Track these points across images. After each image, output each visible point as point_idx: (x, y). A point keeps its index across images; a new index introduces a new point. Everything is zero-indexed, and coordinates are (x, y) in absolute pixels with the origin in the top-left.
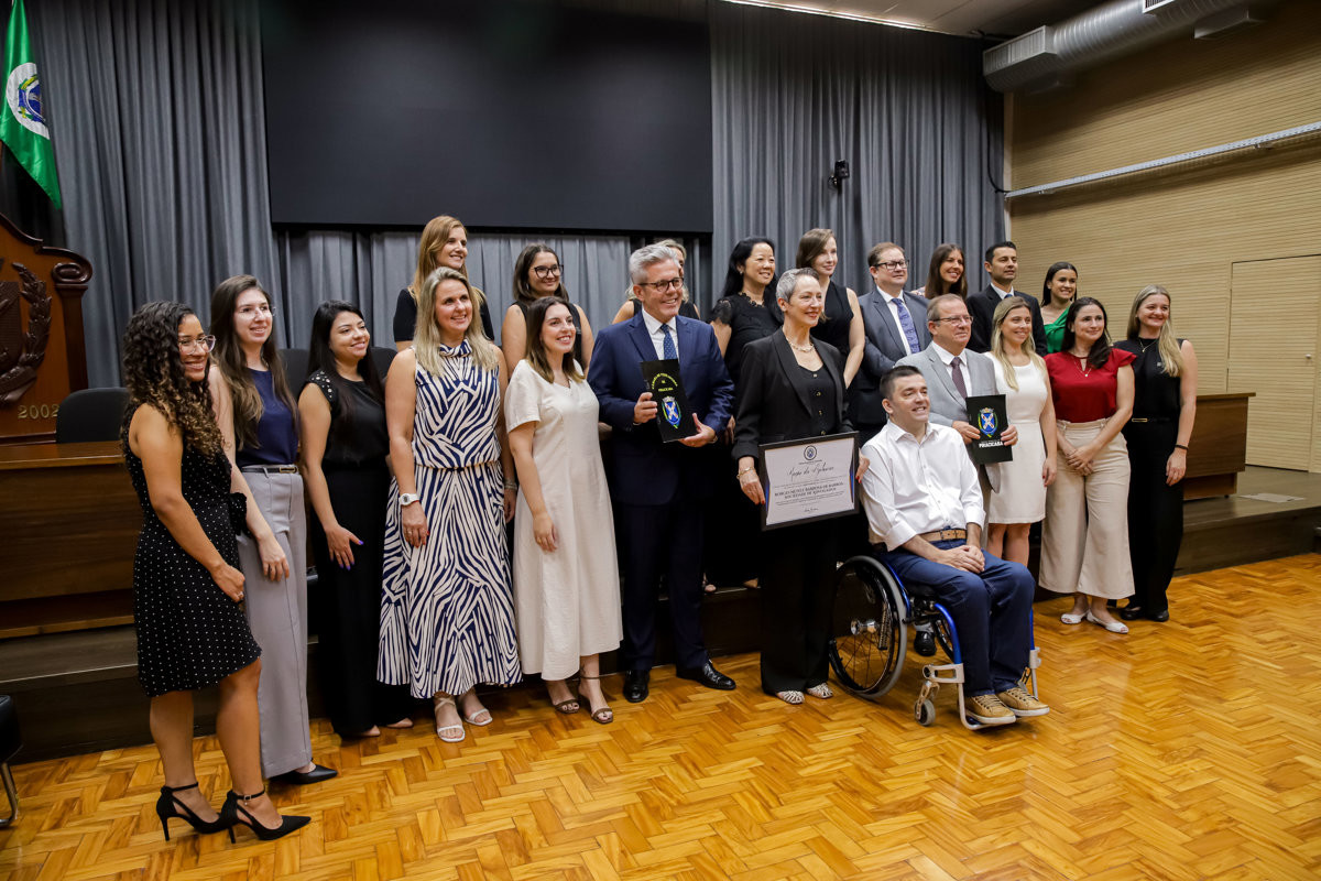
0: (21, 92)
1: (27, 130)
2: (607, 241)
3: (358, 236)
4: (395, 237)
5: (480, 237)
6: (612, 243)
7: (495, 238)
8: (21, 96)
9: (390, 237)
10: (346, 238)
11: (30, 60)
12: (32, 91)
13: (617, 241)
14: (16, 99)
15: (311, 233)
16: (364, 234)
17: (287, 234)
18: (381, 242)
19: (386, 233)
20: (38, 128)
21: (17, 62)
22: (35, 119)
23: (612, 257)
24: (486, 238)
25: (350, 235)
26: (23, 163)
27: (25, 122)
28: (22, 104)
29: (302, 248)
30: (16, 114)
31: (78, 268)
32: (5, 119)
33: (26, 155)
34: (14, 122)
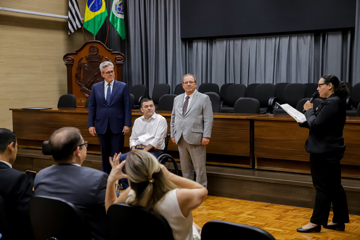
0: (116, 6)
1: (116, 17)
2: (303, 36)
3: (209, 40)
4: (220, 41)
5: (249, 39)
6: (305, 37)
7: (255, 38)
8: (116, 7)
9: (218, 41)
10: (204, 42)
12: (118, 5)
13: (307, 36)
14: (114, 8)
15: (194, 41)
16: (210, 40)
17: (187, 41)
18: (215, 43)
19: (217, 39)
20: (120, 16)
22: (119, 13)
23: (305, 44)
24: (252, 39)
25: (206, 40)
26: (115, 27)
27: (116, 15)
28: (116, 9)
29: (191, 47)
30: (114, 13)
31: (121, 58)
32: (111, 15)
33: (116, 24)
34: (113, 15)
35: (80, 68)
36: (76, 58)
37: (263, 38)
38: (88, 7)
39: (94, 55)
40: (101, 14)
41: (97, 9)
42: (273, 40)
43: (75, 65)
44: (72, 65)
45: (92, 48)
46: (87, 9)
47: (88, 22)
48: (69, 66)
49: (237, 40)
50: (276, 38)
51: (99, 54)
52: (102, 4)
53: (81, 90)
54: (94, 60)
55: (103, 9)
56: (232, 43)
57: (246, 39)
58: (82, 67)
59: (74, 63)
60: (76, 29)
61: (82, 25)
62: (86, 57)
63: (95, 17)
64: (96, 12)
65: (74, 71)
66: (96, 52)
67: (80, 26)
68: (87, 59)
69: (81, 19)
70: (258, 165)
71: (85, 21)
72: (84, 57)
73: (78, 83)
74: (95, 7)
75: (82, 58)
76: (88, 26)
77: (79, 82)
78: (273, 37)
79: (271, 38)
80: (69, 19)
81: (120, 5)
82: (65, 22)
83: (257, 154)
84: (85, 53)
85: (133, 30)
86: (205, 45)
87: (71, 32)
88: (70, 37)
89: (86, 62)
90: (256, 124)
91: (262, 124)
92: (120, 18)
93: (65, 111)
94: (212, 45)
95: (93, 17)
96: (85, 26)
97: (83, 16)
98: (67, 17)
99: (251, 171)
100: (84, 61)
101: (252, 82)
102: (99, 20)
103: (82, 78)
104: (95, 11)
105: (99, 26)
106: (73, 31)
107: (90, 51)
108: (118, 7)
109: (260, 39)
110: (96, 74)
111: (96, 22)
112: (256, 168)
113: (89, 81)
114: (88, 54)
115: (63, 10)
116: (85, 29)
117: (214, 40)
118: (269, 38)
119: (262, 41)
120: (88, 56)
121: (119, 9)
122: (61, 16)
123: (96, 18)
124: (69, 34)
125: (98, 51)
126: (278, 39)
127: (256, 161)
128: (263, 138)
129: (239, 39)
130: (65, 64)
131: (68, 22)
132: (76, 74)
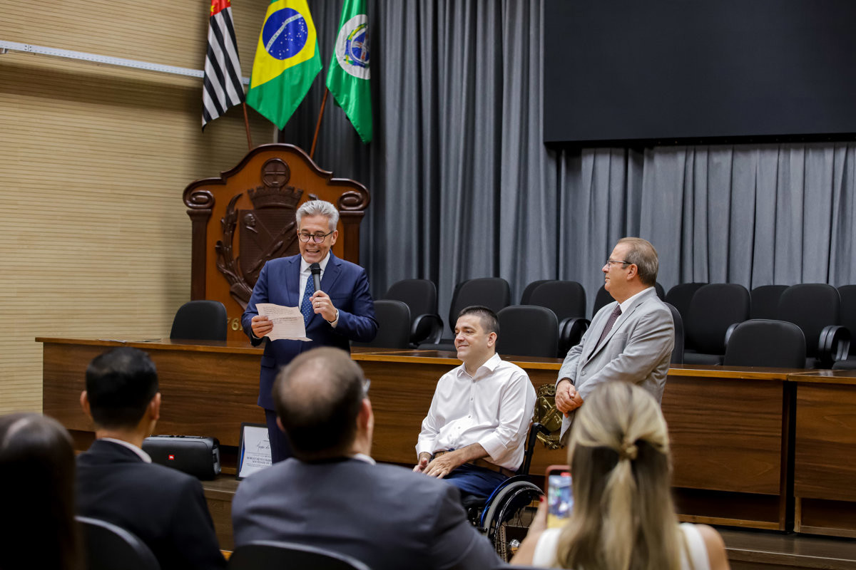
0: (348, 41)
1: (348, 75)
3: (630, 151)
4: (666, 152)
5: (755, 149)
7: (773, 149)
8: (347, 46)
9: (660, 152)
10: (618, 155)
11: (360, 12)
12: (355, 40)
14: (342, 49)
15: (584, 151)
16: (636, 149)
17: (563, 152)
18: (651, 158)
19: (658, 148)
20: (360, 73)
21: (348, 18)
22: (355, 63)
24: (763, 149)
25: (622, 151)
26: (342, 103)
27: (347, 68)
28: (347, 52)
29: (574, 169)
30: (341, 63)
31: (357, 196)
32: (332, 68)
33: (345, 96)
34: (339, 69)
35: (231, 224)
36: (222, 196)
37: (797, 149)
38: (265, 44)
39: (274, 186)
40: (303, 65)
41: (291, 51)
42: (829, 155)
43: (219, 216)
44: (210, 215)
45: (271, 167)
46: (262, 51)
47: (261, 87)
48: (200, 219)
49: (717, 151)
50: (836, 149)
51: (290, 185)
52: (305, 36)
53: (232, 293)
54: (273, 203)
55: (310, 49)
56: (701, 159)
57: (746, 151)
58: (238, 223)
59: (215, 209)
60: (225, 108)
61: (243, 97)
62: (250, 192)
63: (283, 75)
64: (287, 60)
65: (214, 234)
66: (282, 179)
67: (236, 101)
68: (254, 198)
69: (242, 80)
70: (803, 523)
71: (255, 84)
72: (244, 192)
73: (222, 272)
74: (286, 45)
75: (240, 196)
76: (260, 100)
77: (227, 267)
78: (829, 147)
79: (822, 149)
80: (205, 80)
81: (360, 39)
82: (193, 88)
83: (803, 487)
84: (250, 180)
85: (397, 114)
86: (618, 165)
87: (209, 118)
88: (205, 133)
89: (252, 208)
90: (801, 395)
91: (819, 395)
92: (359, 79)
93: (201, 348)
94: (639, 165)
95: (277, 73)
96: (251, 101)
97: (248, 72)
98: (200, 74)
99: (781, 541)
100: (245, 205)
101: (762, 280)
102: (296, 82)
103: (236, 255)
104: (285, 56)
105: (293, 102)
106: (214, 115)
107: (264, 175)
108: (353, 45)
109: (787, 150)
110: (279, 243)
111: (287, 89)
112: (797, 529)
113: (256, 264)
114: (259, 185)
115: (191, 54)
116: (250, 109)
117: (646, 150)
118: (814, 149)
119: (796, 158)
120: (258, 189)
121: (358, 52)
122: (182, 71)
123: (287, 76)
124: (204, 122)
125: (288, 174)
126: (842, 154)
127: (797, 508)
128: (824, 439)
129: (725, 150)
130: (189, 213)
131: (202, 89)
132: (219, 243)
